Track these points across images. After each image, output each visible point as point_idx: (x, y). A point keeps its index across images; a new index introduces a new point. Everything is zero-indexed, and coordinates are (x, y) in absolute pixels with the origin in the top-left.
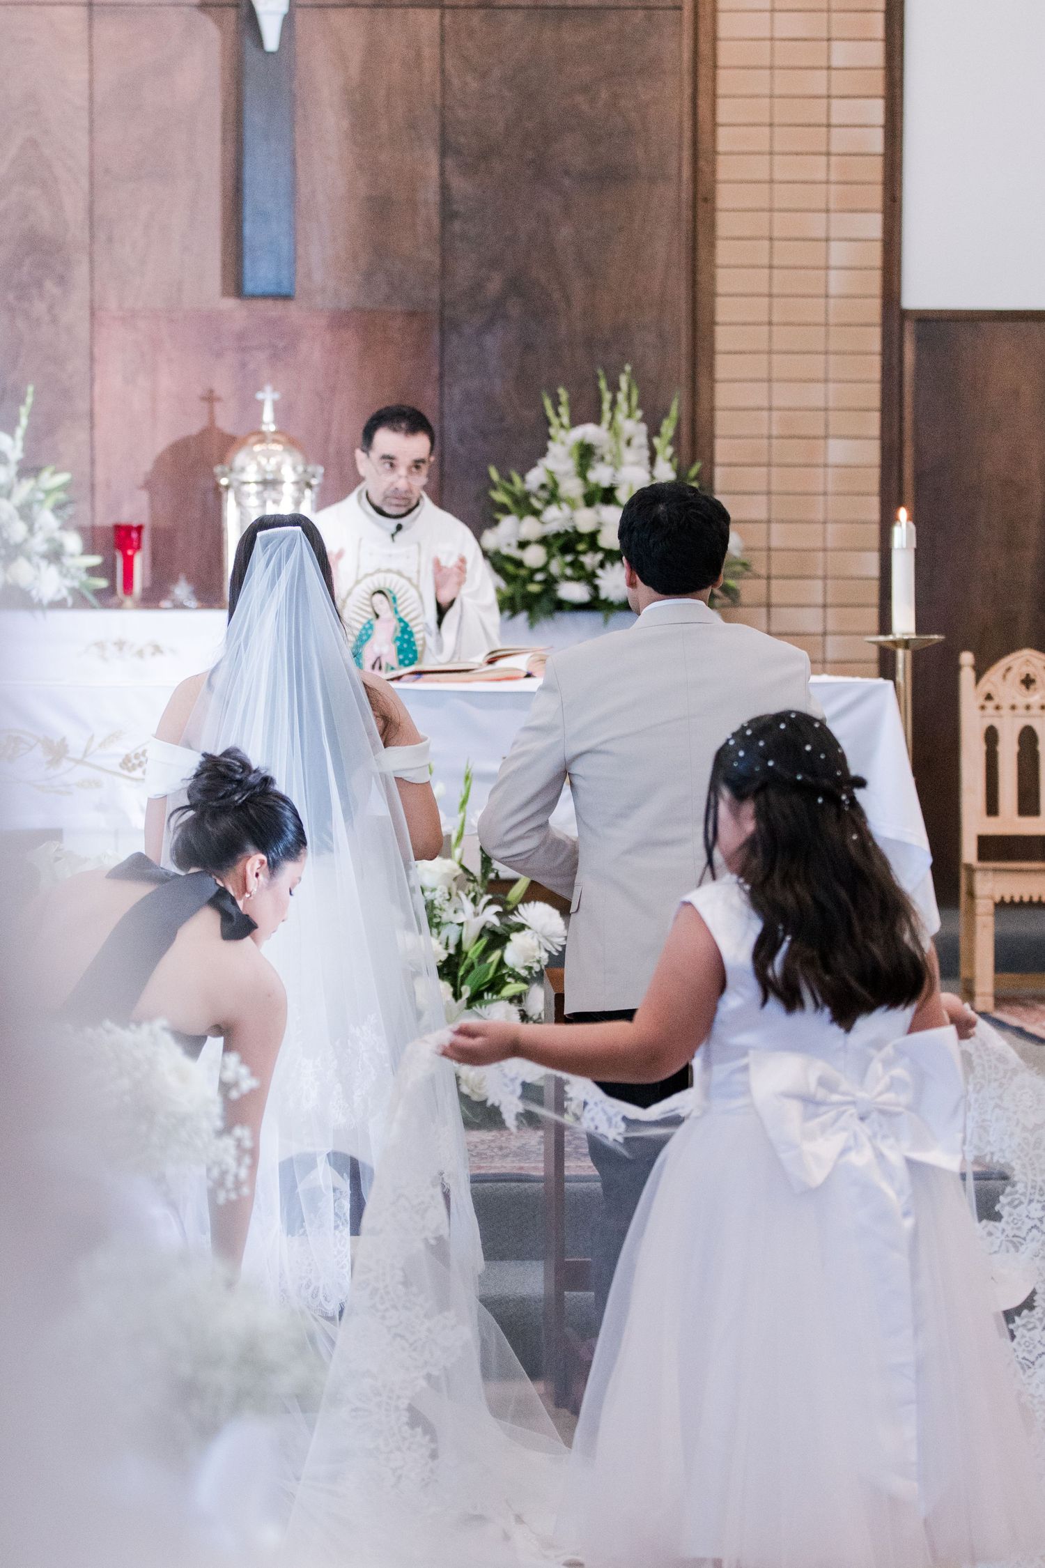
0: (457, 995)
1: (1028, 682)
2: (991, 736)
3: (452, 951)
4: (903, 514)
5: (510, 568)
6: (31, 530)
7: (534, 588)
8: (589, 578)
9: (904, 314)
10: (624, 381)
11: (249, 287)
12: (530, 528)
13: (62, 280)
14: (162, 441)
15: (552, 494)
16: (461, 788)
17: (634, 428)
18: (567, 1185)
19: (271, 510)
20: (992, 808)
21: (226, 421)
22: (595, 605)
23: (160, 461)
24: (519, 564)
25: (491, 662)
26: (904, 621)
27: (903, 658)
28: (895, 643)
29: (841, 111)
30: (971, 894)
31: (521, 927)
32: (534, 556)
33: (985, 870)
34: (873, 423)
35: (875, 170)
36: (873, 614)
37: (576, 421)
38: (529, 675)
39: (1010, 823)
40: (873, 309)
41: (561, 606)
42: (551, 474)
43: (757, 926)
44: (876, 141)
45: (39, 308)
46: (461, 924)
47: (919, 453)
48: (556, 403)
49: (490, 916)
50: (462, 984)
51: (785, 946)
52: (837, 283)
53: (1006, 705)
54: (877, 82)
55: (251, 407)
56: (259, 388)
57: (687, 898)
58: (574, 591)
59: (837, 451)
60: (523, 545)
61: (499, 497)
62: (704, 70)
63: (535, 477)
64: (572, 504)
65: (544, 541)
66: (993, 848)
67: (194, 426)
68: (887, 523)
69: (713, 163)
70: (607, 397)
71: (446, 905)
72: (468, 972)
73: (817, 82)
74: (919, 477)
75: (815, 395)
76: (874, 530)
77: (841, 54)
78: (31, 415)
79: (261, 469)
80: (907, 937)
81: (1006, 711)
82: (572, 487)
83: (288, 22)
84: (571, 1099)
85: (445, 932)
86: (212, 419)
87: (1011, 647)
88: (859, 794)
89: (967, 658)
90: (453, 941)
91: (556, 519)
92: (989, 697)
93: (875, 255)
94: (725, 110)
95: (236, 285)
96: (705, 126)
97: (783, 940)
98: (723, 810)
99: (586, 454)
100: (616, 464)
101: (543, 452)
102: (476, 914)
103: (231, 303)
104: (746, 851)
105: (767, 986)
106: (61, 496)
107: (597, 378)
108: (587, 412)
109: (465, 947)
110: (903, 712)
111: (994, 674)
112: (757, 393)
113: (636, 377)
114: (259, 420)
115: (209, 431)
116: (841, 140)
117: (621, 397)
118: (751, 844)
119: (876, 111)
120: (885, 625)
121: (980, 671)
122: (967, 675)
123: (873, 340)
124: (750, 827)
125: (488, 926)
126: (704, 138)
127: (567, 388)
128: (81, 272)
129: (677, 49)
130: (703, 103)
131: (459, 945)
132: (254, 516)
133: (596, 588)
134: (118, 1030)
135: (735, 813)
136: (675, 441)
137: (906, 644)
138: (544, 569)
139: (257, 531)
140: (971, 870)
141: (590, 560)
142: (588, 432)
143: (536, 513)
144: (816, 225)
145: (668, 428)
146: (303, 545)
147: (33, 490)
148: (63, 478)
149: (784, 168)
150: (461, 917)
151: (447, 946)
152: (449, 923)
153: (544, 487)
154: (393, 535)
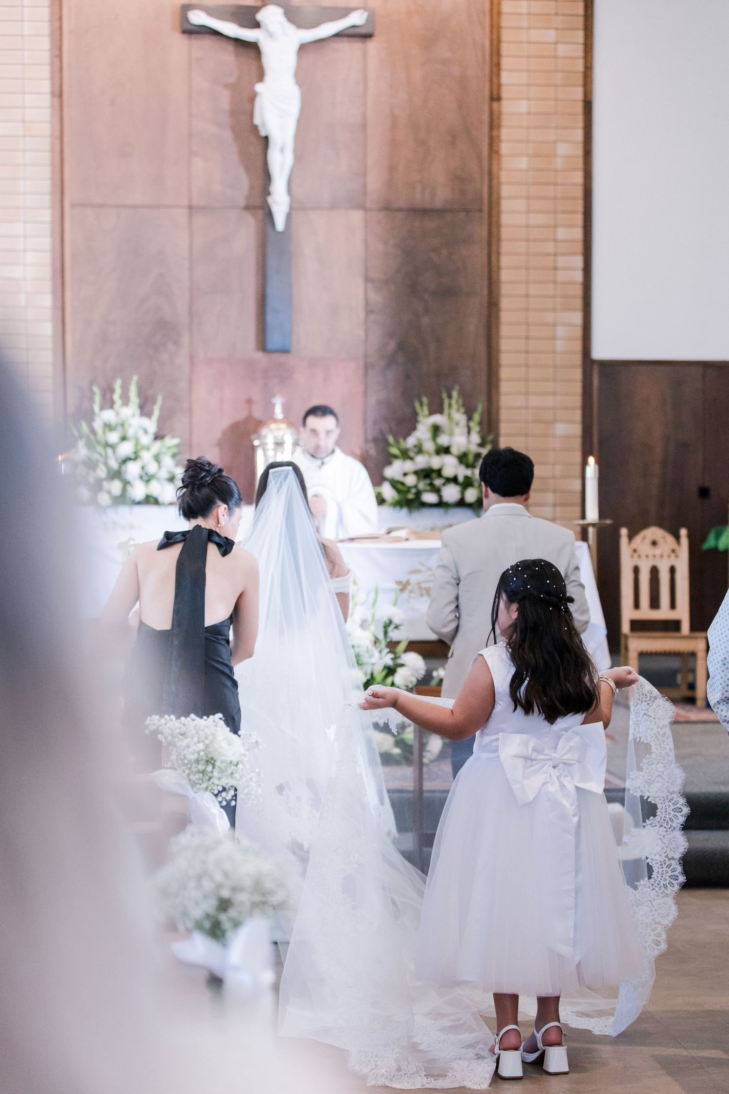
1: (654, 543)
2: (636, 570)
3: (369, 677)
4: (591, 460)
5: (400, 487)
6: (160, 467)
7: (411, 496)
8: (437, 491)
9: (593, 362)
10: (455, 394)
11: (270, 346)
12: (409, 466)
13: (176, 343)
14: (225, 422)
15: (419, 450)
16: (372, 595)
17: (459, 417)
18: (425, 795)
19: (279, 459)
20: (637, 605)
21: (257, 414)
22: (441, 504)
23: (225, 433)
24: (403, 484)
25: (388, 533)
26: (592, 514)
27: (591, 531)
28: (588, 525)
29: (561, 261)
30: (626, 649)
31: (402, 665)
32: (411, 480)
33: (633, 637)
34: (578, 415)
35: (578, 291)
36: (577, 510)
37: (432, 413)
38: (407, 540)
39: (646, 613)
40: (578, 359)
41: (424, 505)
42: (419, 440)
43: (513, 670)
44: (579, 276)
45: (164, 357)
46: (373, 664)
47: (601, 431)
48: (421, 404)
49: (388, 660)
51: (526, 682)
52: (560, 345)
53: (643, 554)
54: (579, 247)
55: (270, 407)
56: (273, 396)
57: (480, 652)
58: (430, 498)
59: (561, 429)
60: (405, 474)
61: (394, 451)
62: (494, 241)
63: (411, 441)
64: (429, 454)
65: (416, 473)
66: (638, 626)
67: (241, 415)
68: (584, 463)
69: (498, 287)
70: (446, 401)
71: (366, 655)
73: (550, 247)
74: (601, 442)
75: (549, 401)
76: (578, 468)
77: (562, 233)
78: (161, 410)
79: (275, 437)
80: (587, 679)
81: (643, 558)
82: (429, 446)
83: (289, 217)
84: (429, 751)
85: (365, 667)
86: (250, 411)
87: (645, 525)
89: (624, 531)
90: (369, 672)
91: (421, 462)
92: (635, 551)
93: (578, 332)
94: (505, 261)
95: (262, 345)
96: (494, 268)
97: (525, 679)
98: (502, 605)
99: (436, 430)
100: (451, 434)
101: (414, 428)
102: (381, 658)
103: (259, 355)
104: (512, 629)
105: (516, 701)
106: (175, 450)
107: (440, 393)
108: (437, 408)
109: (375, 675)
110: (591, 556)
111: (638, 539)
112: (520, 401)
113: (461, 393)
114: (273, 412)
115: (249, 418)
116: (561, 276)
117: (454, 402)
118: (514, 626)
119: (579, 261)
120: (583, 517)
121: (631, 537)
122: (624, 540)
123: (578, 374)
124: (515, 615)
125: (387, 665)
126: (494, 275)
127: (428, 397)
128: (185, 340)
129: (481, 231)
130: (494, 258)
131: (372, 674)
132: (271, 461)
133: (440, 497)
134: (198, 719)
135: (508, 608)
136: (480, 424)
137: (594, 525)
138: (416, 487)
139: (269, 469)
140: (626, 637)
141: (438, 482)
142: (437, 419)
143: (411, 459)
144: (549, 317)
145: (477, 417)
146: (292, 476)
147: (161, 447)
148: (176, 441)
149: (533, 290)
150: (373, 660)
151: (366, 675)
152: (367, 663)
153: (415, 446)
154: (320, 467)
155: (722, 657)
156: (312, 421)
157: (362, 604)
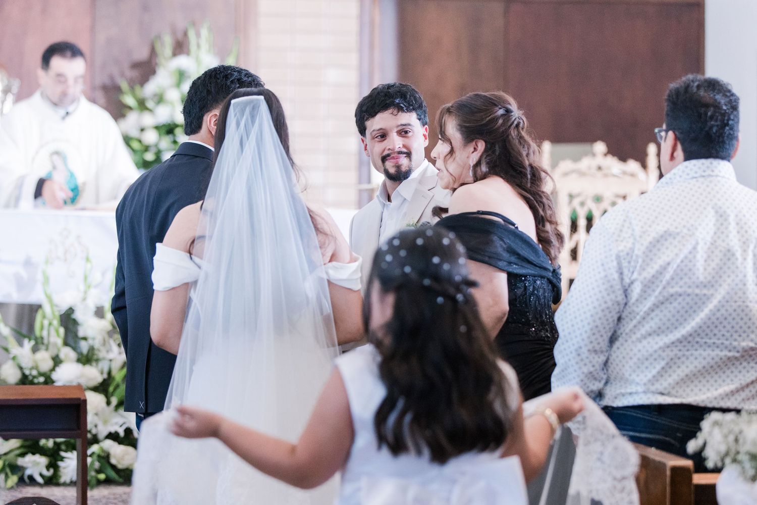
0: (108, 403)
3: (105, 376)
7: (149, 157)
10: (204, 32)
12: (147, 119)
15: (161, 100)
17: (210, 59)
24: (139, 141)
32: (151, 137)
34: (353, 59)
36: (353, 175)
37: (175, 54)
42: (159, 87)
46: (111, 360)
50: (112, 395)
60: (142, 130)
61: (129, 100)
63: (150, 89)
64: (173, 105)
65: (157, 128)
70: (194, 40)
71: (102, 348)
72: (115, 389)
82: (173, 95)
85: (100, 365)
88: (473, 291)
90: (106, 370)
91: (164, 115)
101: (153, 73)
105: (381, 438)
109: (114, 373)
112: (284, 41)
117: (203, 41)
131: (109, 373)
138: (156, 145)
139: (231, 100)
142: (182, 62)
143: (151, 110)
150: (111, 356)
151: (102, 373)
152: (104, 359)
153: (155, 95)
154: (64, 118)
155: (576, 346)
156: (57, 62)
157: (96, 287)
